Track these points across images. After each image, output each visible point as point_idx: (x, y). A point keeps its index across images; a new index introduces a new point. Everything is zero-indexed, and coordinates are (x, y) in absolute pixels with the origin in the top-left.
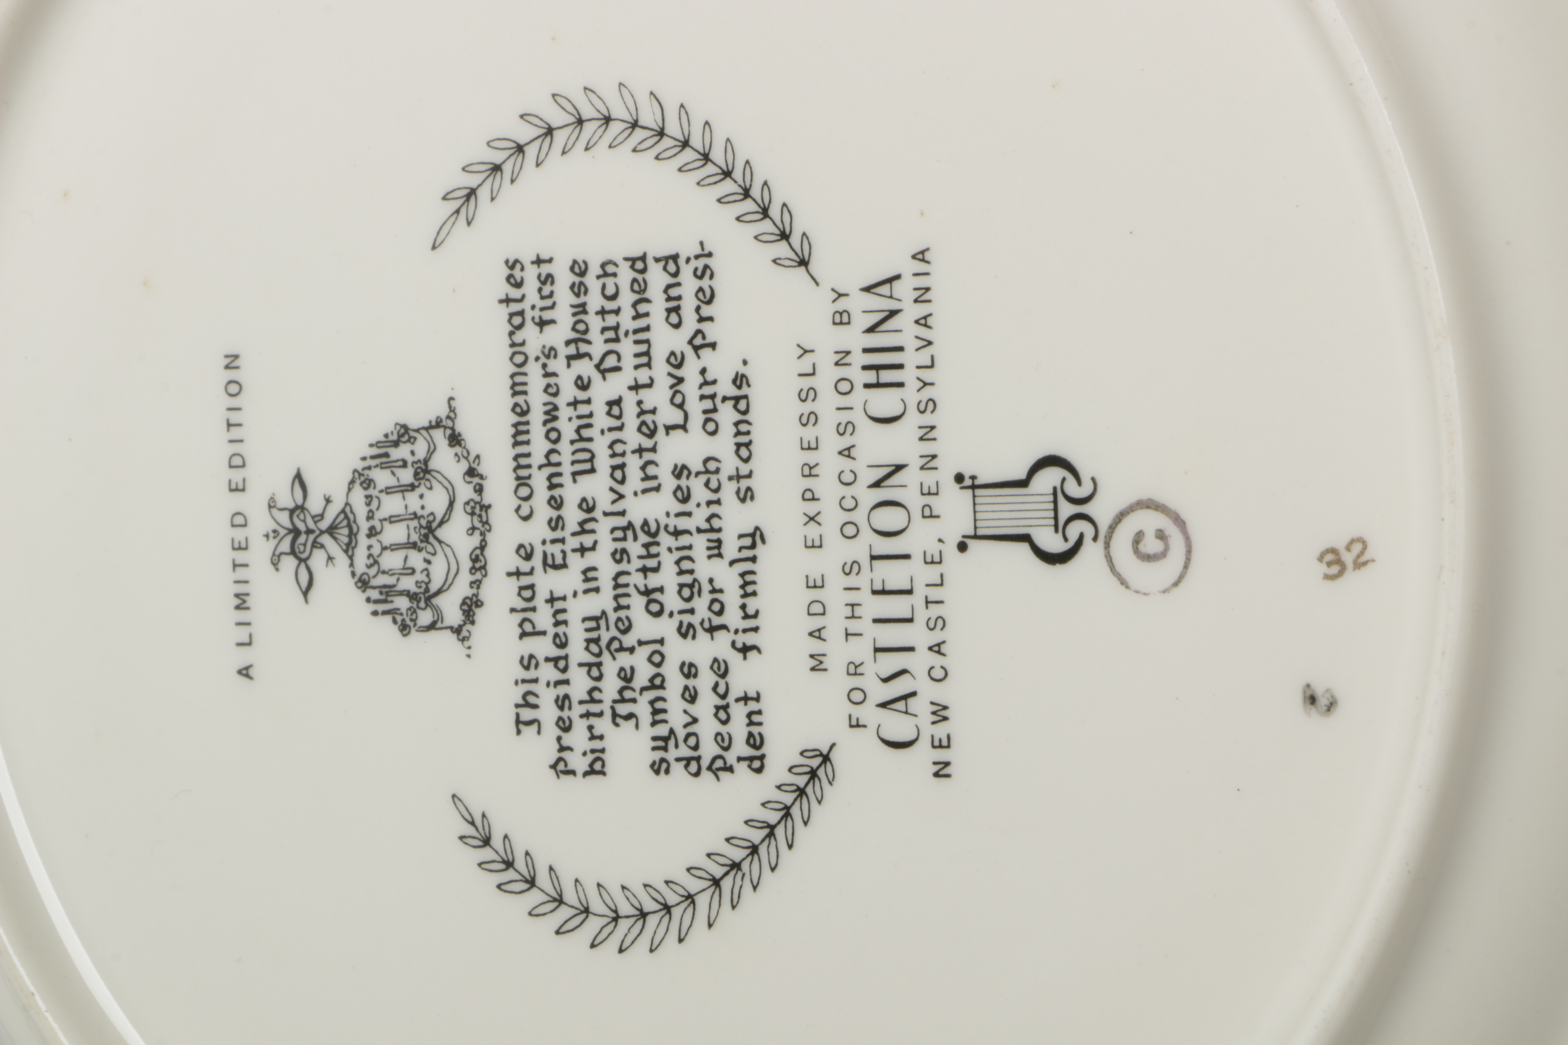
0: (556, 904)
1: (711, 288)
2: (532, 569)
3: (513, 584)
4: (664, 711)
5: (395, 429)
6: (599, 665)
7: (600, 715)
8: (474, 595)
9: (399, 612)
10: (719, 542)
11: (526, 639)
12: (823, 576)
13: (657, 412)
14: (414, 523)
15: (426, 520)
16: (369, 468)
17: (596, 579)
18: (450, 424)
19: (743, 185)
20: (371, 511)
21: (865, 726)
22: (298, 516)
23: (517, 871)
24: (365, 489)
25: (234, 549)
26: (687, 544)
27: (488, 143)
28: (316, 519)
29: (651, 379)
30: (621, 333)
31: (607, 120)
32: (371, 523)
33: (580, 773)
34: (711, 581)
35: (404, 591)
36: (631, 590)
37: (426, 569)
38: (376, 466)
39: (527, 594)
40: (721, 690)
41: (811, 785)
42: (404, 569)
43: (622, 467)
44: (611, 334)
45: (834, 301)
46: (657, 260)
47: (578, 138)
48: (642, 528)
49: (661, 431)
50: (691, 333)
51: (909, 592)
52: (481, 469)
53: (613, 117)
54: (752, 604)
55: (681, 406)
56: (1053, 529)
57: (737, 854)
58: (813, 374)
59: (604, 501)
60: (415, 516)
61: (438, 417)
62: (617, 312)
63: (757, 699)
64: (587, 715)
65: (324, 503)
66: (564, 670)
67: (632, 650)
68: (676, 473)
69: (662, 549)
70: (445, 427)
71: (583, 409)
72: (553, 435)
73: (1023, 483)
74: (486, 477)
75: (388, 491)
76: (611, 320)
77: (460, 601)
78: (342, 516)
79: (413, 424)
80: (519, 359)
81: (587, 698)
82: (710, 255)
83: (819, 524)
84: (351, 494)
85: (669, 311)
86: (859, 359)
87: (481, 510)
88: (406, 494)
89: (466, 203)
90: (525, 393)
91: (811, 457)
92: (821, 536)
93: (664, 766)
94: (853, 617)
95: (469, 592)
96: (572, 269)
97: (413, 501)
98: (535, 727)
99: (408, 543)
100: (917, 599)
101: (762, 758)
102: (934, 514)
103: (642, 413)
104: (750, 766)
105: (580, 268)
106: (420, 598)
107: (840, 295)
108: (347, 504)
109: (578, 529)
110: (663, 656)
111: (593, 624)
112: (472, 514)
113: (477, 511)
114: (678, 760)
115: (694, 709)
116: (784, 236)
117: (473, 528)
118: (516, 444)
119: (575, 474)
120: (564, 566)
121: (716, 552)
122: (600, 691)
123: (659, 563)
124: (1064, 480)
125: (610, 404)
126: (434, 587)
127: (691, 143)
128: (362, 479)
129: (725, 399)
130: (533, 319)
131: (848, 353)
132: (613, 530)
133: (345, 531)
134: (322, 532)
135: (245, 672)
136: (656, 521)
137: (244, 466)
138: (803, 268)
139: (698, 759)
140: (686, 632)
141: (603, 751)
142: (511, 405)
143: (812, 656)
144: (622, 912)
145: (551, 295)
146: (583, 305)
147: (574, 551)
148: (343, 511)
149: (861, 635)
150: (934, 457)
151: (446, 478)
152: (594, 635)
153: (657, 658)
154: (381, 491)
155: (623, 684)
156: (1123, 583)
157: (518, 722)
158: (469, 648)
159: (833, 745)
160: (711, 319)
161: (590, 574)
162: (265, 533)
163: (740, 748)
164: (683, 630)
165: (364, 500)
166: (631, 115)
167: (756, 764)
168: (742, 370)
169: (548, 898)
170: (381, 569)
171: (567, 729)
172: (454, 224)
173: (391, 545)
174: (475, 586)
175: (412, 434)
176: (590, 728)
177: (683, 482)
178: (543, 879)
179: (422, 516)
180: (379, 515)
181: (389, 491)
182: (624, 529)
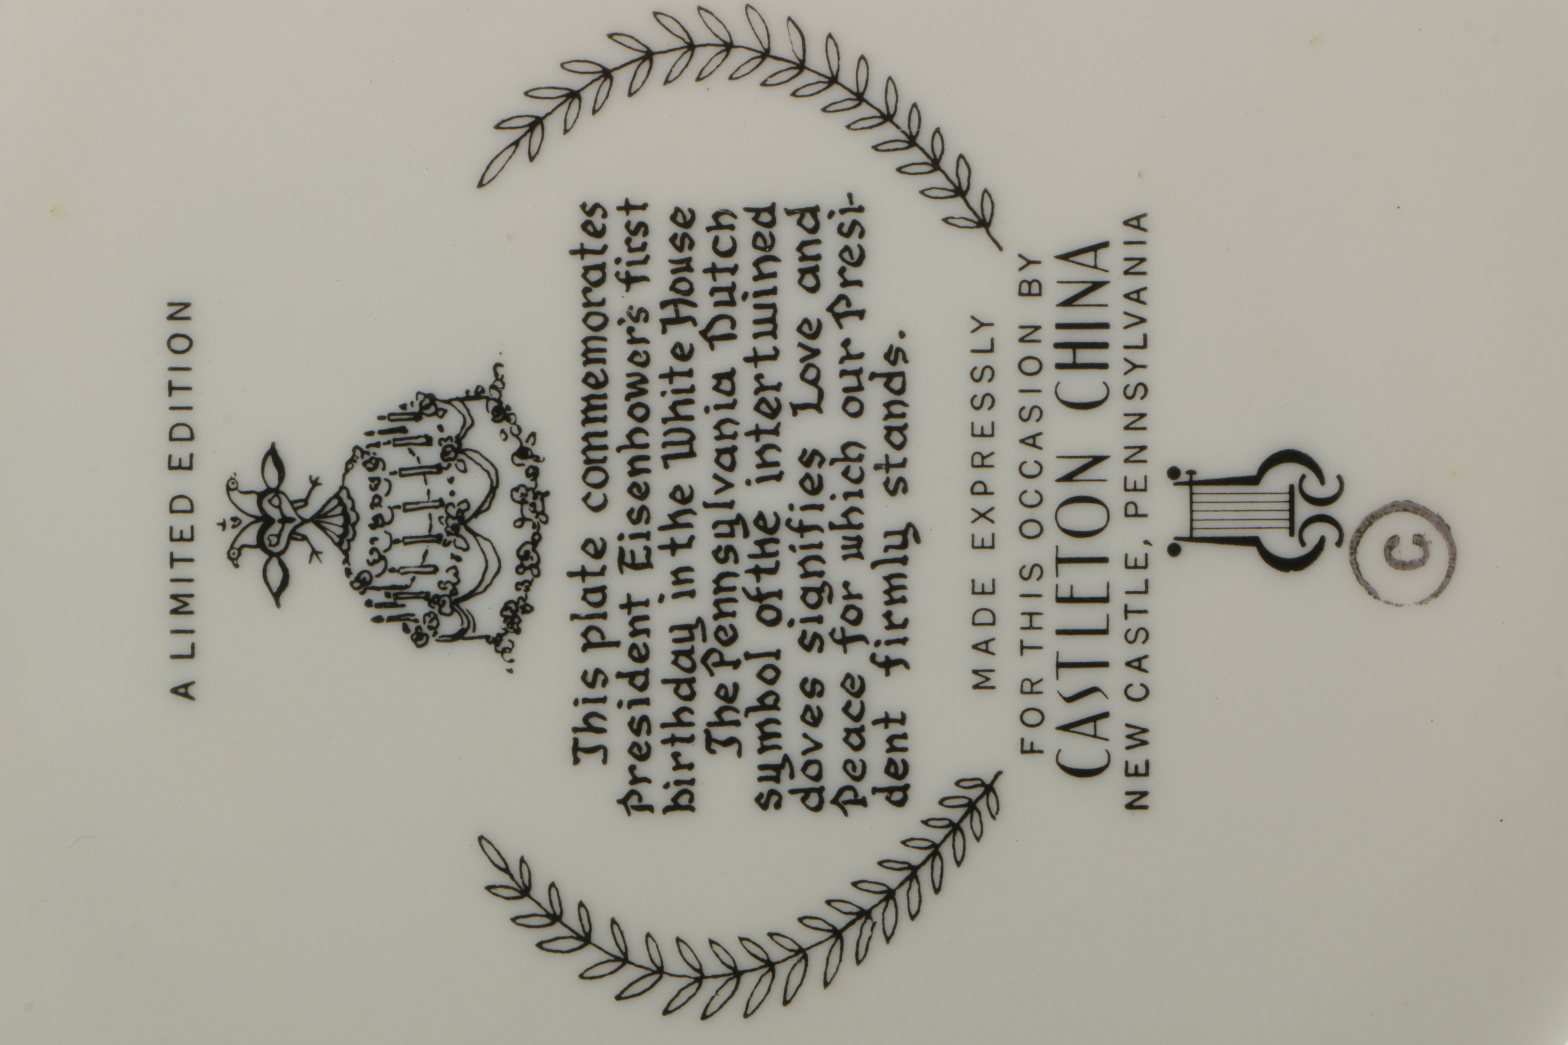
0: (618, 964)
1: (860, 247)
2: (604, 569)
3: (577, 586)
4: (778, 735)
5: (417, 399)
6: (691, 682)
7: (691, 739)
8: (520, 598)
9: (412, 618)
10: (859, 540)
11: (591, 652)
12: (994, 580)
13: (782, 388)
14: (441, 512)
15: (457, 508)
16: (377, 445)
17: (691, 581)
18: (495, 394)
19: (907, 131)
20: (376, 496)
21: (1041, 752)
22: (270, 501)
23: (565, 926)
24: (370, 470)
25: (172, 539)
26: (816, 542)
27: (562, 65)
28: (296, 505)
29: (776, 349)
30: (738, 295)
31: (728, 47)
32: (377, 511)
33: (659, 809)
34: (846, 585)
35: (422, 593)
36: (738, 594)
37: (454, 567)
38: (388, 443)
39: (596, 597)
40: (855, 710)
41: (968, 820)
42: (422, 566)
43: (732, 451)
44: (724, 296)
45: (1021, 269)
46: (789, 212)
47: (687, 65)
48: (756, 522)
49: (786, 411)
50: (832, 299)
51: (1105, 600)
52: (537, 450)
53: (736, 43)
54: (899, 613)
55: (814, 382)
56: (1287, 531)
57: (866, 901)
58: (991, 350)
59: (705, 490)
60: (441, 503)
61: (478, 387)
62: (733, 270)
63: (902, 720)
64: (672, 740)
65: (310, 485)
66: (644, 687)
67: (736, 664)
68: (805, 459)
69: (783, 548)
70: (488, 399)
71: (682, 383)
72: (640, 412)
73: (1253, 480)
74: (544, 459)
75: (402, 472)
76: (724, 280)
77: (501, 605)
78: (335, 502)
79: (442, 394)
80: (596, 321)
81: (673, 720)
82: (861, 209)
83: (992, 521)
84: (348, 476)
85: (803, 272)
86: (1050, 335)
87: (535, 498)
88: (429, 477)
89: (529, 134)
90: (603, 361)
91: (984, 446)
92: (993, 535)
93: (774, 799)
94: (1031, 627)
95: (514, 595)
96: (673, 218)
97: (439, 486)
98: (600, 755)
99: (430, 536)
100: (1115, 608)
101: (905, 789)
102: (1140, 512)
103: (762, 388)
104: (888, 799)
105: (684, 217)
106: (444, 602)
107: (1030, 262)
108: (342, 487)
109: (668, 522)
110: (778, 672)
111: (685, 634)
112: (523, 502)
113: (530, 499)
114: (793, 792)
115: (816, 733)
116: (959, 192)
117: (523, 520)
118: (586, 421)
119: (666, 459)
120: (648, 565)
121: (854, 551)
122: (691, 712)
123: (778, 564)
124: (1303, 477)
125: (719, 377)
126: (463, 589)
127: (841, 79)
128: (367, 457)
129: (873, 376)
130: (617, 274)
131: (1037, 328)
132: (716, 525)
133: (340, 520)
134: (304, 521)
135: (183, 691)
136: (776, 514)
137: (192, 438)
138: (982, 231)
139: (820, 791)
140: (810, 643)
141: (692, 782)
142: (582, 375)
143: (976, 672)
144: (707, 971)
145: (644, 247)
146: (689, 260)
147: (661, 547)
148: (337, 496)
149: (1041, 648)
150: (1143, 448)
151: (487, 460)
152: (686, 646)
153: (770, 674)
154: (393, 473)
155: (722, 703)
156: (1372, 592)
157: (576, 748)
158: (512, 661)
159: (999, 773)
160: (859, 283)
161: (683, 576)
162: (221, 521)
163: (877, 776)
164: (807, 641)
165: (368, 483)
166: (761, 42)
167: (897, 796)
168: (898, 343)
169: (607, 957)
170: (389, 567)
171: (644, 756)
172: (510, 157)
173: (404, 538)
174: (523, 588)
175: (441, 405)
176: (676, 756)
177: (814, 470)
178: (602, 935)
179: (451, 504)
180: (388, 502)
181: (404, 472)
182: (731, 523)
